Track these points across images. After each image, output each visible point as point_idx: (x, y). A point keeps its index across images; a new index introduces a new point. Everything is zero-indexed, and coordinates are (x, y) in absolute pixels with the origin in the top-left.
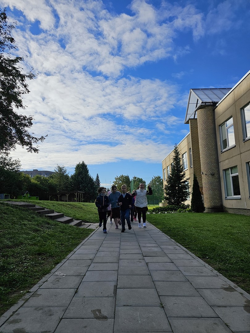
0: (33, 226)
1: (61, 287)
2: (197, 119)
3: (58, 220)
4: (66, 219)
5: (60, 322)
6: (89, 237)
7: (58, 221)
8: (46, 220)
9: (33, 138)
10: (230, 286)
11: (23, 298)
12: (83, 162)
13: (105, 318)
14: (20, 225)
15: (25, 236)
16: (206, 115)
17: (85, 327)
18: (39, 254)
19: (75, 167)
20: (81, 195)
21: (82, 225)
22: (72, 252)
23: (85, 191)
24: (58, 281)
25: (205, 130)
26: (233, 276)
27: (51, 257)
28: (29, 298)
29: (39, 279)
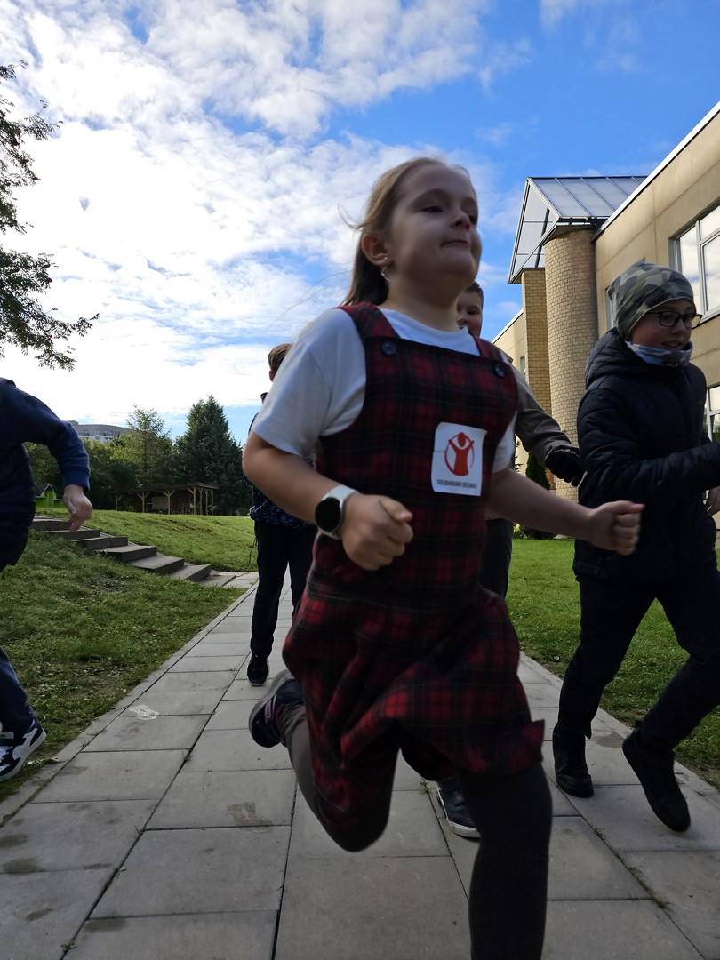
0: (65, 582)
1: (143, 747)
2: (543, 269)
3: (141, 566)
4: (163, 560)
5: (138, 839)
6: (228, 611)
7: (141, 568)
8: (104, 565)
9: (54, 324)
10: (615, 733)
11: (35, 778)
12: (212, 398)
13: (267, 825)
14: (28, 579)
15: (41, 610)
16: (569, 257)
17: (209, 850)
18: (84, 659)
19: (188, 412)
20: (209, 493)
21: (211, 579)
22: (180, 653)
23: (220, 482)
24: (136, 730)
25: (566, 303)
26: (623, 707)
27: (118, 665)
28: (53, 778)
29: (83, 725)
